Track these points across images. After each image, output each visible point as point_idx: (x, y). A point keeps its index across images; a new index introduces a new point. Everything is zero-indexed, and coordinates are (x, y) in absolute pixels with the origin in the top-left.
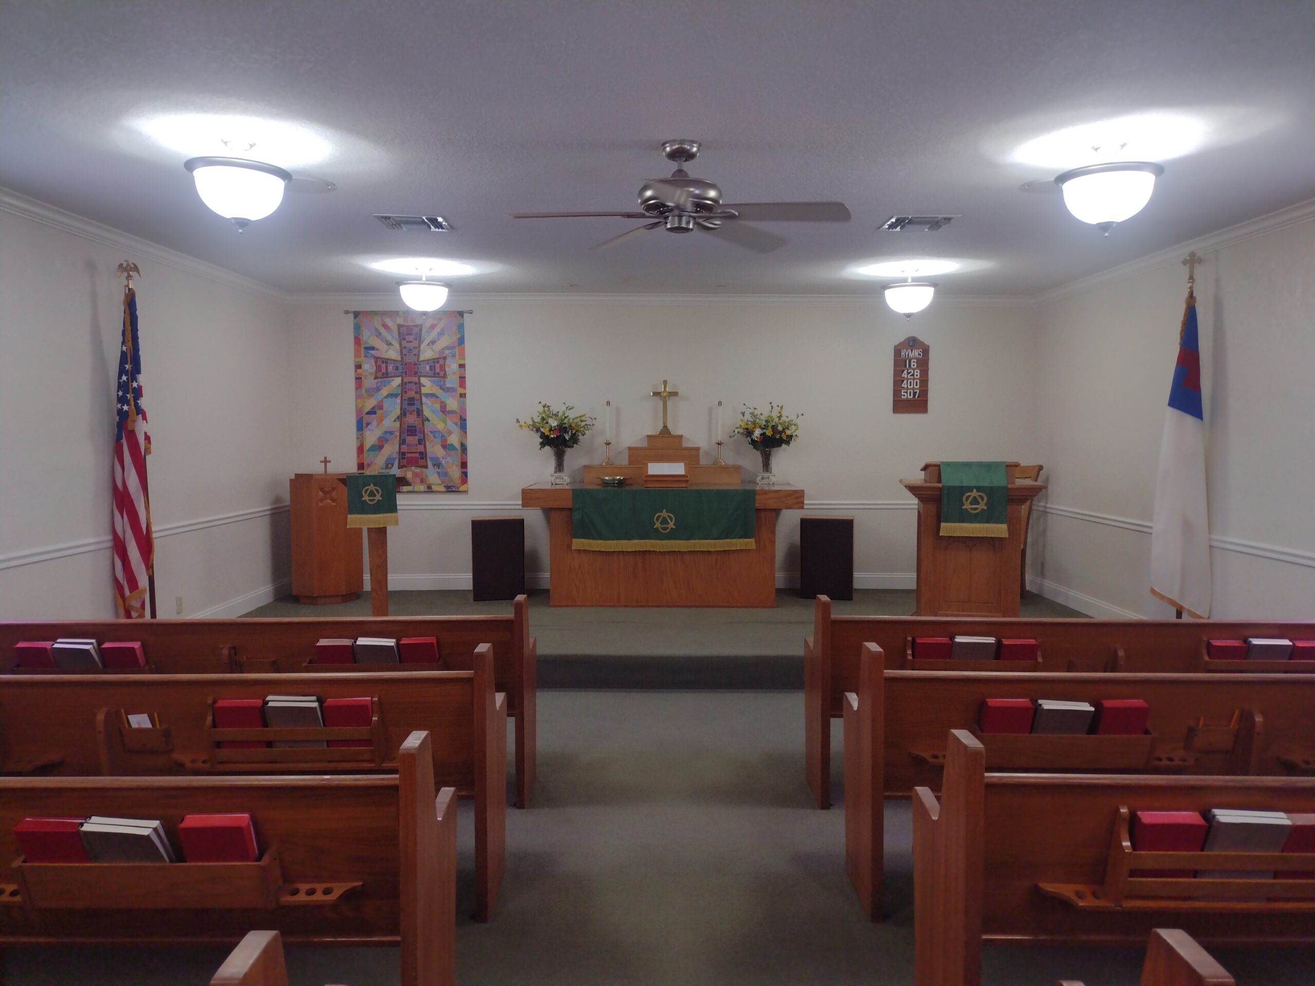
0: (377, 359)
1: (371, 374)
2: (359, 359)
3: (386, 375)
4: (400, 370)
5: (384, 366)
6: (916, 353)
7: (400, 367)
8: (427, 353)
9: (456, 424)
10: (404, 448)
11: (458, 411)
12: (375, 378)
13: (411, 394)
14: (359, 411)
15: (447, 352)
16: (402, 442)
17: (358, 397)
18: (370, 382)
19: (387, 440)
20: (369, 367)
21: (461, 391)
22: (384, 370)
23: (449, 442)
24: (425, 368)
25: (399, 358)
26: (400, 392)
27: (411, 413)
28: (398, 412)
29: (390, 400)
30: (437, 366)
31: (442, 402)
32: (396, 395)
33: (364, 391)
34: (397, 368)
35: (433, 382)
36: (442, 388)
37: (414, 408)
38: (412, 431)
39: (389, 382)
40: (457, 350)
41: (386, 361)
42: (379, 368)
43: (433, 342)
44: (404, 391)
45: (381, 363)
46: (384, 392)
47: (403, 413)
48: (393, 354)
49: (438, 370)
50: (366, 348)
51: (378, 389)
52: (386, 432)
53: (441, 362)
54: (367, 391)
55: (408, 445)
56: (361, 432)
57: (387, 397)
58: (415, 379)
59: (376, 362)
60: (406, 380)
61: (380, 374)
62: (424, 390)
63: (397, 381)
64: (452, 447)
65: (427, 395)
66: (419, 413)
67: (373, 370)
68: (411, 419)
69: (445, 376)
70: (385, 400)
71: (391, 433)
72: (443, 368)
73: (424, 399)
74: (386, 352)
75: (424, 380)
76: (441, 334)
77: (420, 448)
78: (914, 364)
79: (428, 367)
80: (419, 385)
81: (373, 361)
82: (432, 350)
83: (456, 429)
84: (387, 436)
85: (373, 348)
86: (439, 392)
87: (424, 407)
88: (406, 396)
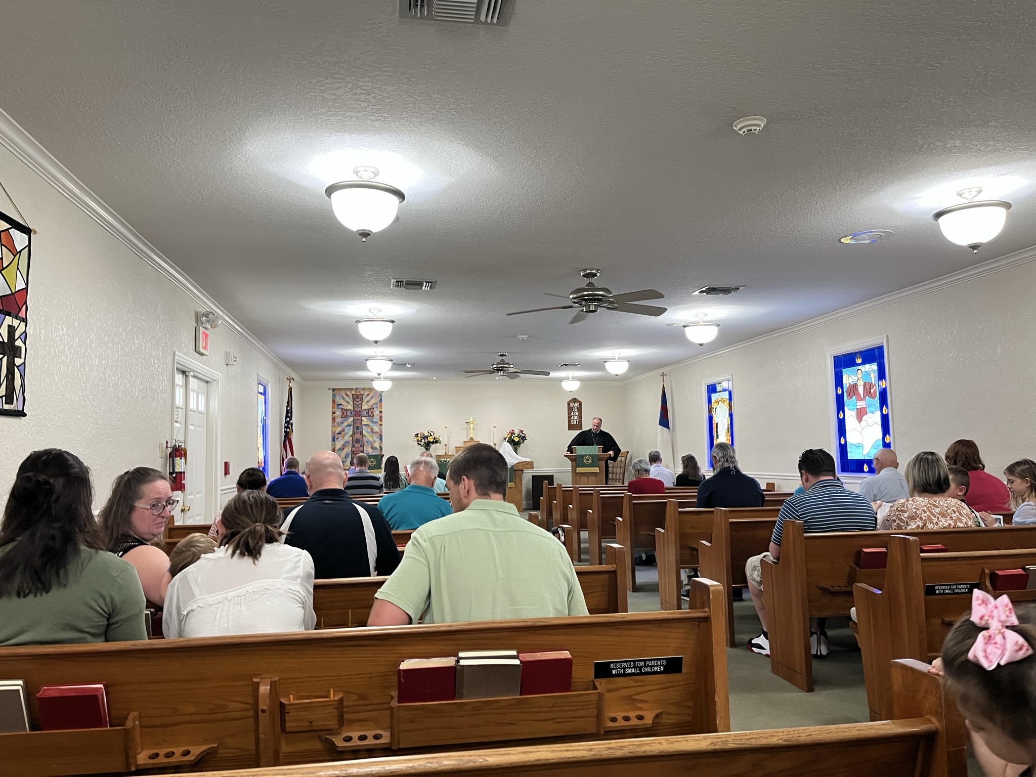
0: (342, 409)
1: (339, 416)
2: (334, 410)
3: (347, 416)
4: (353, 414)
5: (345, 412)
6: (577, 405)
7: (353, 413)
8: (365, 407)
9: (378, 438)
10: (354, 449)
11: (379, 432)
12: (342, 418)
13: (358, 425)
14: (333, 433)
15: (374, 406)
16: (353, 446)
17: (333, 426)
18: (339, 420)
19: (346, 446)
20: (338, 413)
21: (380, 423)
22: (345, 414)
23: (374, 446)
24: (364, 413)
25: (353, 409)
26: (352, 424)
27: (357, 433)
28: (351, 433)
29: (348, 427)
30: (370, 412)
31: (371, 428)
32: (351, 425)
33: (336, 424)
34: (351, 413)
35: (368, 419)
36: (371, 421)
37: (359, 431)
38: (358, 441)
39: (348, 419)
40: (379, 405)
41: (347, 410)
42: (343, 413)
43: (368, 402)
44: (354, 423)
45: (344, 411)
46: (345, 424)
47: (354, 433)
48: (350, 407)
49: (370, 414)
50: (337, 405)
51: (342, 423)
52: (346, 442)
53: (372, 410)
54: (337, 423)
55: (356, 448)
56: (334, 442)
57: (346, 426)
58: (360, 418)
59: (342, 411)
60: (355, 418)
61: (343, 416)
62: (363, 423)
63: (352, 419)
64: (376, 448)
65: (365, 425)
66: (361, 433)
67: (341, 414)
68: (357, 436)
69: (373, 416)
70: (345, 428)
71: (348, 442)
72: (372, 413)
73: (363, 426)
74: (347, 406)
75: (363, 418)
76: (372, 398)
77: (362, 449)
78: (576, 409)
79: (365, 413)
80: (362, 420)
81: (341, 410)
82: (368, 405)
83: (378, 440)
84: (346, 444)
85: (341, 405)
86: (370, 424)
87: (363, 430)
88: (355, 426)
